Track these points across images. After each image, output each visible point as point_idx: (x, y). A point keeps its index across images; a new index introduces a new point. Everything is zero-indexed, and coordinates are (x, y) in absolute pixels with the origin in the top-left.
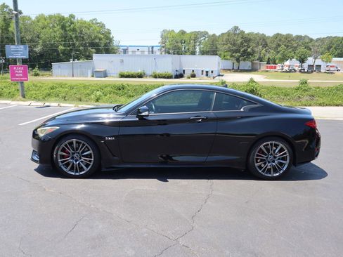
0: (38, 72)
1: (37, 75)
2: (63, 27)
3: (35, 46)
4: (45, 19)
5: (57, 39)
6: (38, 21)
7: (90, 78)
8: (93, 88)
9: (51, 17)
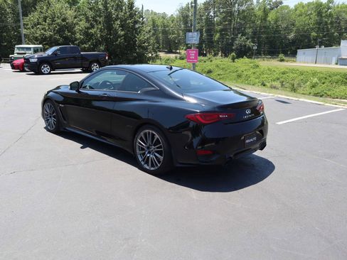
0: (284, 58)
1: (282, 60)
2: (319, 14)
3: (288, 33)
4: (303, 7)
5: (311, 26)
6: (296, 10)
7: (333, 66)
8: (322, 75)
9: (309, 4)
